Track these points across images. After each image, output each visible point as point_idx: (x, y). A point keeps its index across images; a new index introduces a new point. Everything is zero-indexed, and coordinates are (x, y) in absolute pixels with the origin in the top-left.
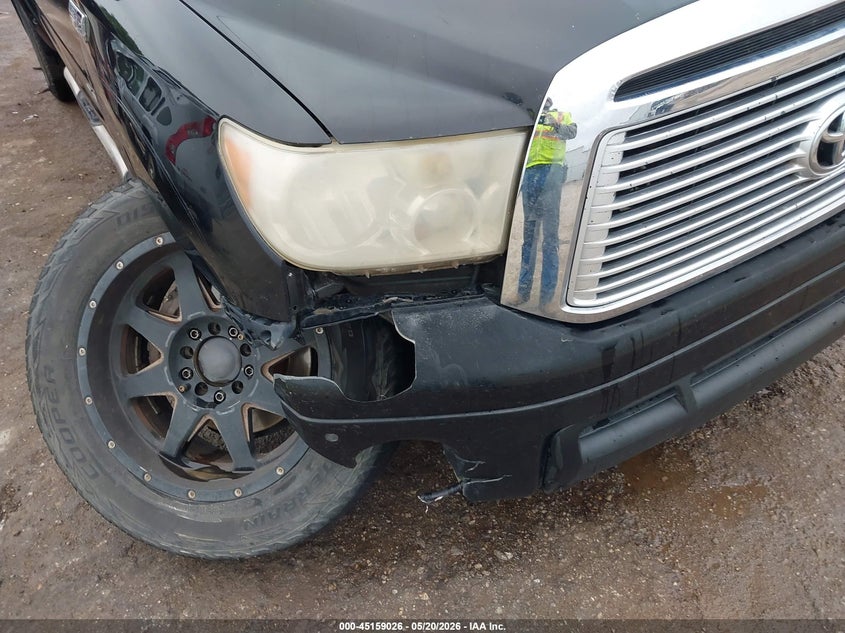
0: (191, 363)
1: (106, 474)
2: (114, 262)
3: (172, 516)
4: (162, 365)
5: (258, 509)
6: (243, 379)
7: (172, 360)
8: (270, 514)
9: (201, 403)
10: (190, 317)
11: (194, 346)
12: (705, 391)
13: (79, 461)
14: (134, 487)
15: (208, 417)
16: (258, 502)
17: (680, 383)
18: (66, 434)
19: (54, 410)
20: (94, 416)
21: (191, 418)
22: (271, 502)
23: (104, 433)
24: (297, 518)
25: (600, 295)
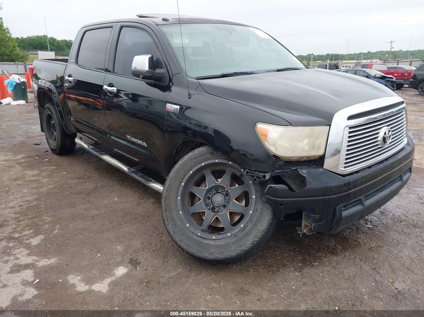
0: (210, 201)
1: (186, 234)
2: (190, 171)
3: (208, 244)
4: (202, 201)
5: (236, 237)
6: (226, 204)
7: (205, 200)
8: (241, 239)
9: (214, 212)
10: (210, 186)
11: (211, 196)
12: (368, 203)
13: (178, 231)
14: (195, 237)
15: (217, 216)
16: (236, 236)
17: (362, 197)
18: (174, 223)
19: (171, 216)
20: (182, 217)
21: (211, 216)
22: (240, 235)
23: (185, 221)
24: (250, 238)
25: (345, 167)
